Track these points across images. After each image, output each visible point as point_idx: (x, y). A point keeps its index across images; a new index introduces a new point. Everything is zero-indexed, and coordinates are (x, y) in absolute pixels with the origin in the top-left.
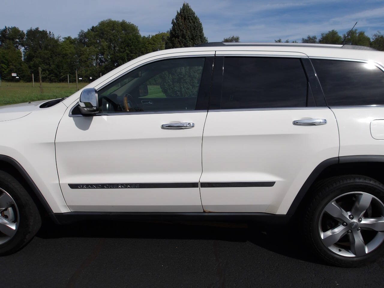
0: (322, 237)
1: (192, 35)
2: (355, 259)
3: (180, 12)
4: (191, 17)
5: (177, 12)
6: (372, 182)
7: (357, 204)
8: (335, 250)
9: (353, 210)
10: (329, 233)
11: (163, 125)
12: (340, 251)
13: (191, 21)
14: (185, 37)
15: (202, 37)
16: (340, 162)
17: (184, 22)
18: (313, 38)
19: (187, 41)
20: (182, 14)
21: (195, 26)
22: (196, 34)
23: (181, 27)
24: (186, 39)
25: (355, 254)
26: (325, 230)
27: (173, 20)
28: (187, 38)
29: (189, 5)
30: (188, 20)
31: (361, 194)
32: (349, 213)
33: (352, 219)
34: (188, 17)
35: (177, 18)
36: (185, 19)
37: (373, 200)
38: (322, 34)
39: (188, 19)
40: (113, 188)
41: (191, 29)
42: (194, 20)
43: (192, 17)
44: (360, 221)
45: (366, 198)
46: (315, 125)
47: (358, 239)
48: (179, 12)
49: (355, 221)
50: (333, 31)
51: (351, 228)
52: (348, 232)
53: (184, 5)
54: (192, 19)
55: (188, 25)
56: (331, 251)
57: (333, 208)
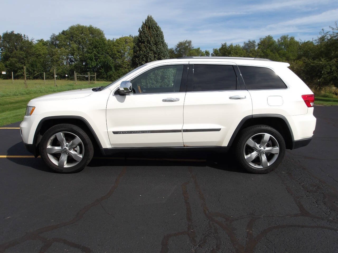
0: (246, 158)
1: (155, 41)
2: (263, 169)
3: (145, 22)
4: (154, 26)
5: (143, 23)
6: (269, 128)
7: (262, 140)
9: (261, 143)
10: (249, 156)
11: (163, 100)
12: (255, 165)
13: (154, 30)
14: (150, 42)
15: (163, 42)
16: (253, 118)
17: (149, 30)
18: (253, 42)
19: (151, 46)
20: (147, 24)
21: (158, 34)
22: (158, 40)
23: (146, 35)
24: (150, 44)
25: (262, 166)
26: (247, 154)
27: (139, 29)
28: (151, 43)
29: (152, 17)
30: (152, 29)
31: (264, 134)
32: (259, 145)
33: (260, 147)
34: (152, 26)
35: (142, 27)
36: (149, 28)
37: (271, 137)
38: (260, 39)
39: (152, 28)
40: (137, 133)
41: (154, 36)
42: (157, 29)
43: (155, 27)
44: (264, 149)
45: (267, 136)
46: (240, 99)
47: (264, 158)
48: (144, 22)
49: (262, 148)
50: (269, 36)
51: (260, 152)
52: (259, 155)
53: (148, 17)
54: (155, 28)
55: (152, 33)
56: (250, 165)
57: (251, 142)
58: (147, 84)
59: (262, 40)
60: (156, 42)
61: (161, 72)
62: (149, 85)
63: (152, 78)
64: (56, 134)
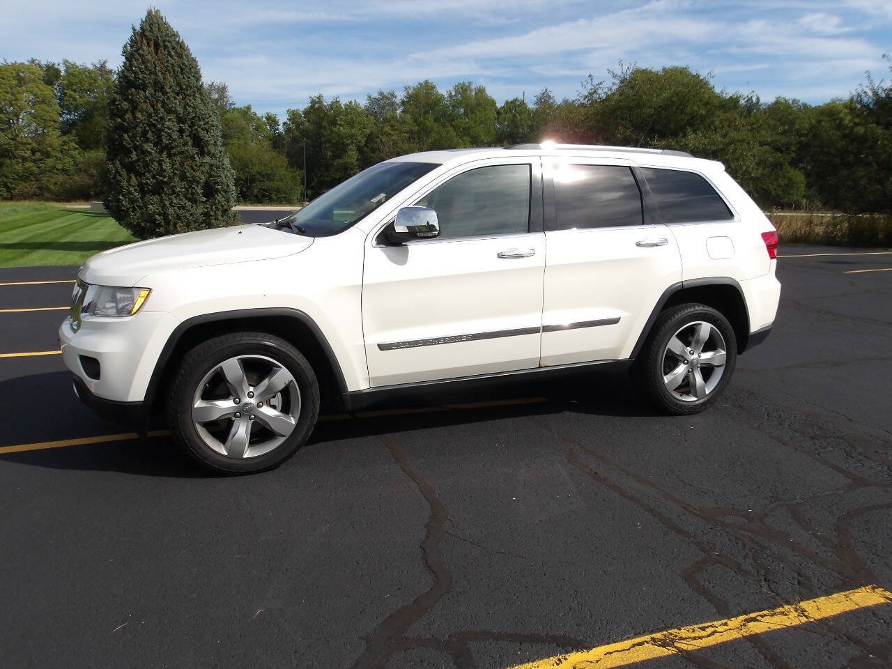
0: (666, 381)
1: (179, 84)
2: (697, 402)
3: (142, 29)
4: (169, 42)
5: (134, 29)
6: (708, 310)
7: (696, 337)
8: (677, 396)
9: (693, 344)
10: (671, 376)
11: (498, 254)
12: (681, 396)
13: (173, 53)
14: (163, 87)
15: (200, 90)
16: (684, 287)
17: (157, 54)
18: (390, 96)
19: (168, 98)
20: (148, 33)
21: (184, 64)
22: (187, 83)
23: (149, 65)
24: (165, 93)
25: (696, 397)
26: (667, 373)
27: (125, 46)
28: (168, 90)
29: (162, 14)
30: (164, 49)
31: (700, 324)
32: (689, 349)
33: (692, 355)
34: (164, 41)
35: (134, 42)
36: (157, 46)
37: (712, 330)
39: (165, 47)
40: (439, 344)
41: (174, 70)
42: (179, 50)
43: (174, 44)
44: (699, 357)
46: (657, 246)
47: (699, 378)
48: (138, 28)
49: (695, 356)
50: (426, 82)
51: (692, 365)
52: (689, 371)
53: (149, 13)
54: (173, 48)
55: (167, 62)
56: (674, 398)
57: (675, 345)
58: (164, 206)
59: (411, 91)
60: (182, 89)
61: (203, 173)
62: (171, 211)
63: (179, 191)
64: (220, 365)
